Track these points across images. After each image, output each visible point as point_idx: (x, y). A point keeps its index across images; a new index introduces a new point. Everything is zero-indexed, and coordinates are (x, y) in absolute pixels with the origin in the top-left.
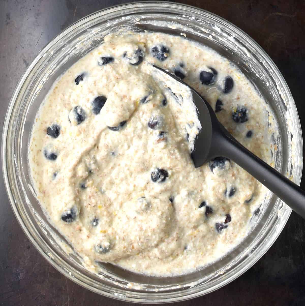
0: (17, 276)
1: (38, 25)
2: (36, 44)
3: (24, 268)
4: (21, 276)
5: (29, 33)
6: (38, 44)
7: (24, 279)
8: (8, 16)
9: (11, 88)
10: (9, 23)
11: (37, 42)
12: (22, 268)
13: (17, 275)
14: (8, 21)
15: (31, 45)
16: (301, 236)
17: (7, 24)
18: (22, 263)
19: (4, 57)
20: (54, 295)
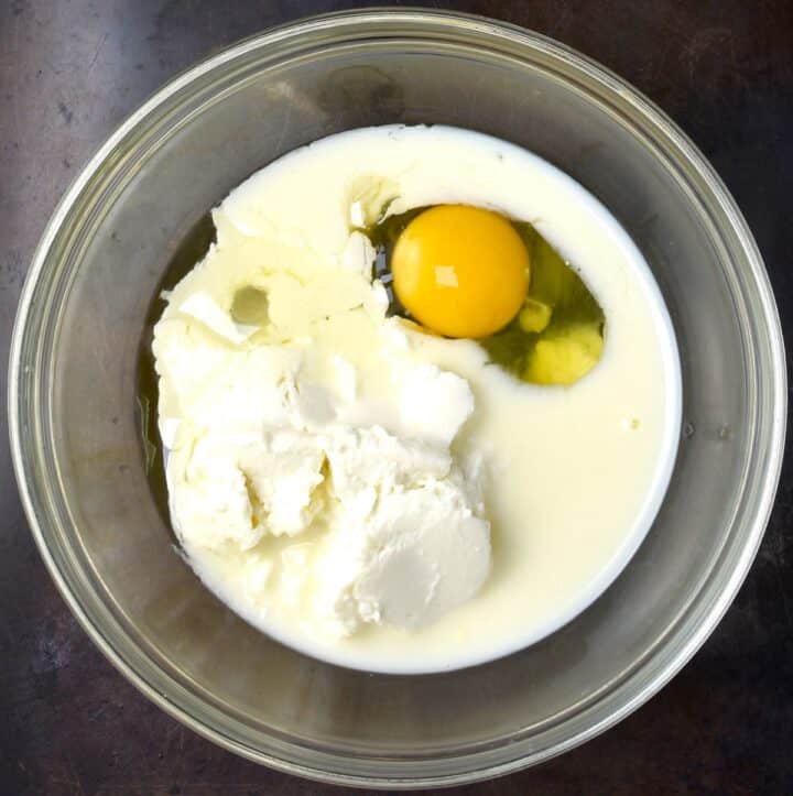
0: (50, 659)
1: (96, 15)
2: (91, 62)
3: (67, 639)
4: (59, 660)
5: (74, 36)
6: (96, 65)
7: (67, 666)
9: (29, 178)
11: (93, 57)
12: (62, 638)
13: (51, 656)
15: (78, 67)
16: (781, 549)
18: (61, 625)
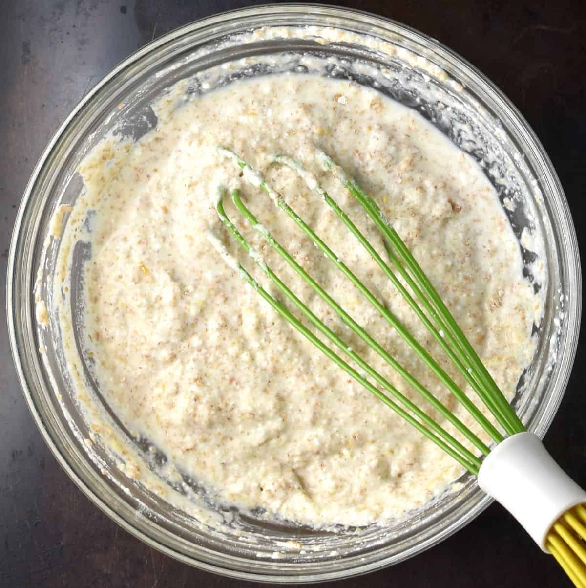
8: (26, 48)
10: (29, 60)
14: (27, 57)
17: (25, 62)
19: (20, 125)
20: (128, 575)
